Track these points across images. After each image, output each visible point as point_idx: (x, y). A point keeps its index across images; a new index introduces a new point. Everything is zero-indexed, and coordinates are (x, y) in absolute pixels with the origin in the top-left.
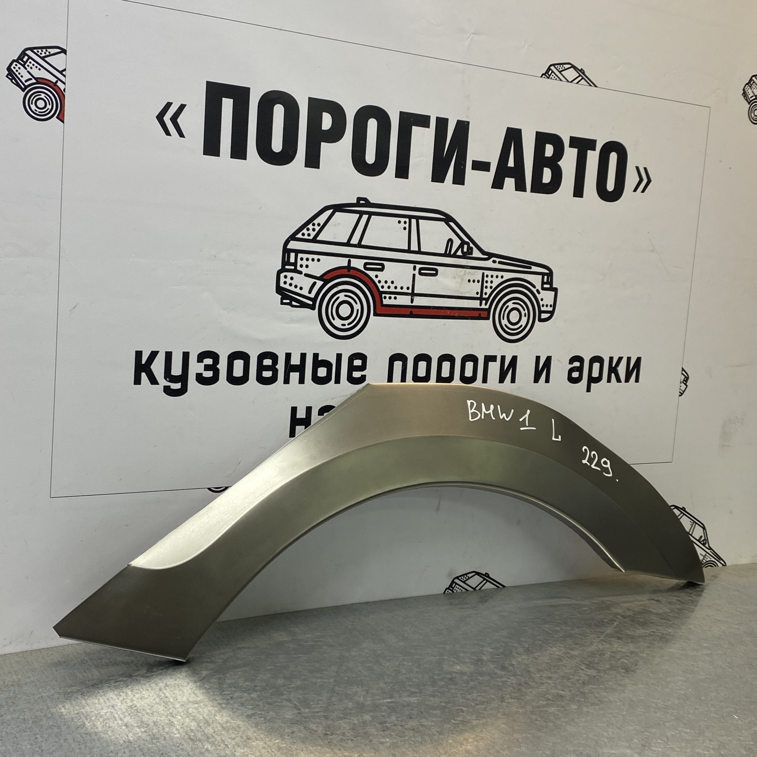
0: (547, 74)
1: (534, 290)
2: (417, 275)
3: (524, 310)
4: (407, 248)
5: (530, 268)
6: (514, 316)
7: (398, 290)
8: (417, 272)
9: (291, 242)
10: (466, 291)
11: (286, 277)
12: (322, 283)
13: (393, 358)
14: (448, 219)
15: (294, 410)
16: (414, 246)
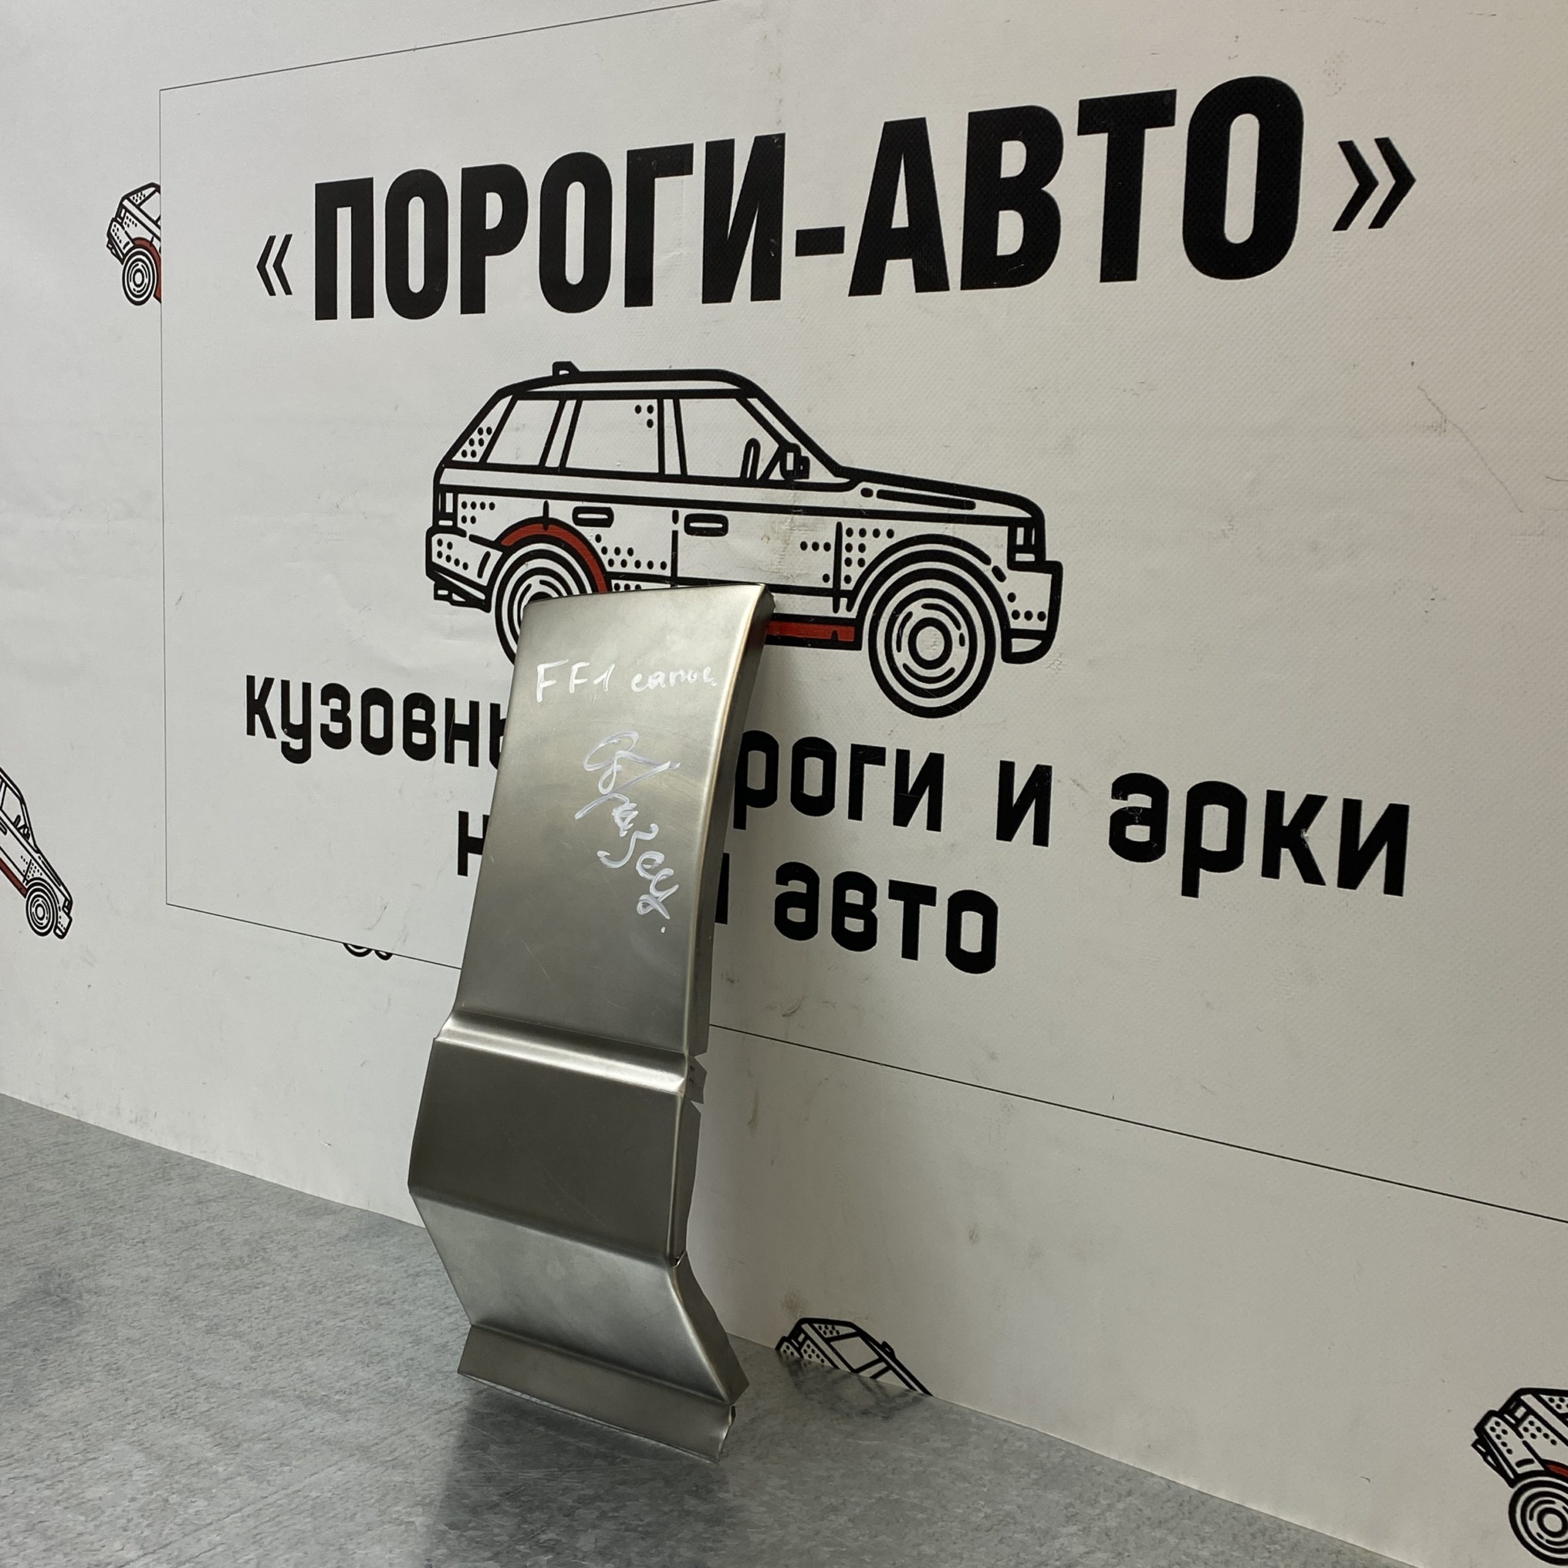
1: (987, 570)
2: (682, 535)
3: (958, 627)
4: (657, 471)
7: (644, 570)
8: (680, 526)
9: (446, 470)
10: (798, 572)
11: (440, 543)
12: (500, 554)
15: (463, 817)
16: (672, 467)
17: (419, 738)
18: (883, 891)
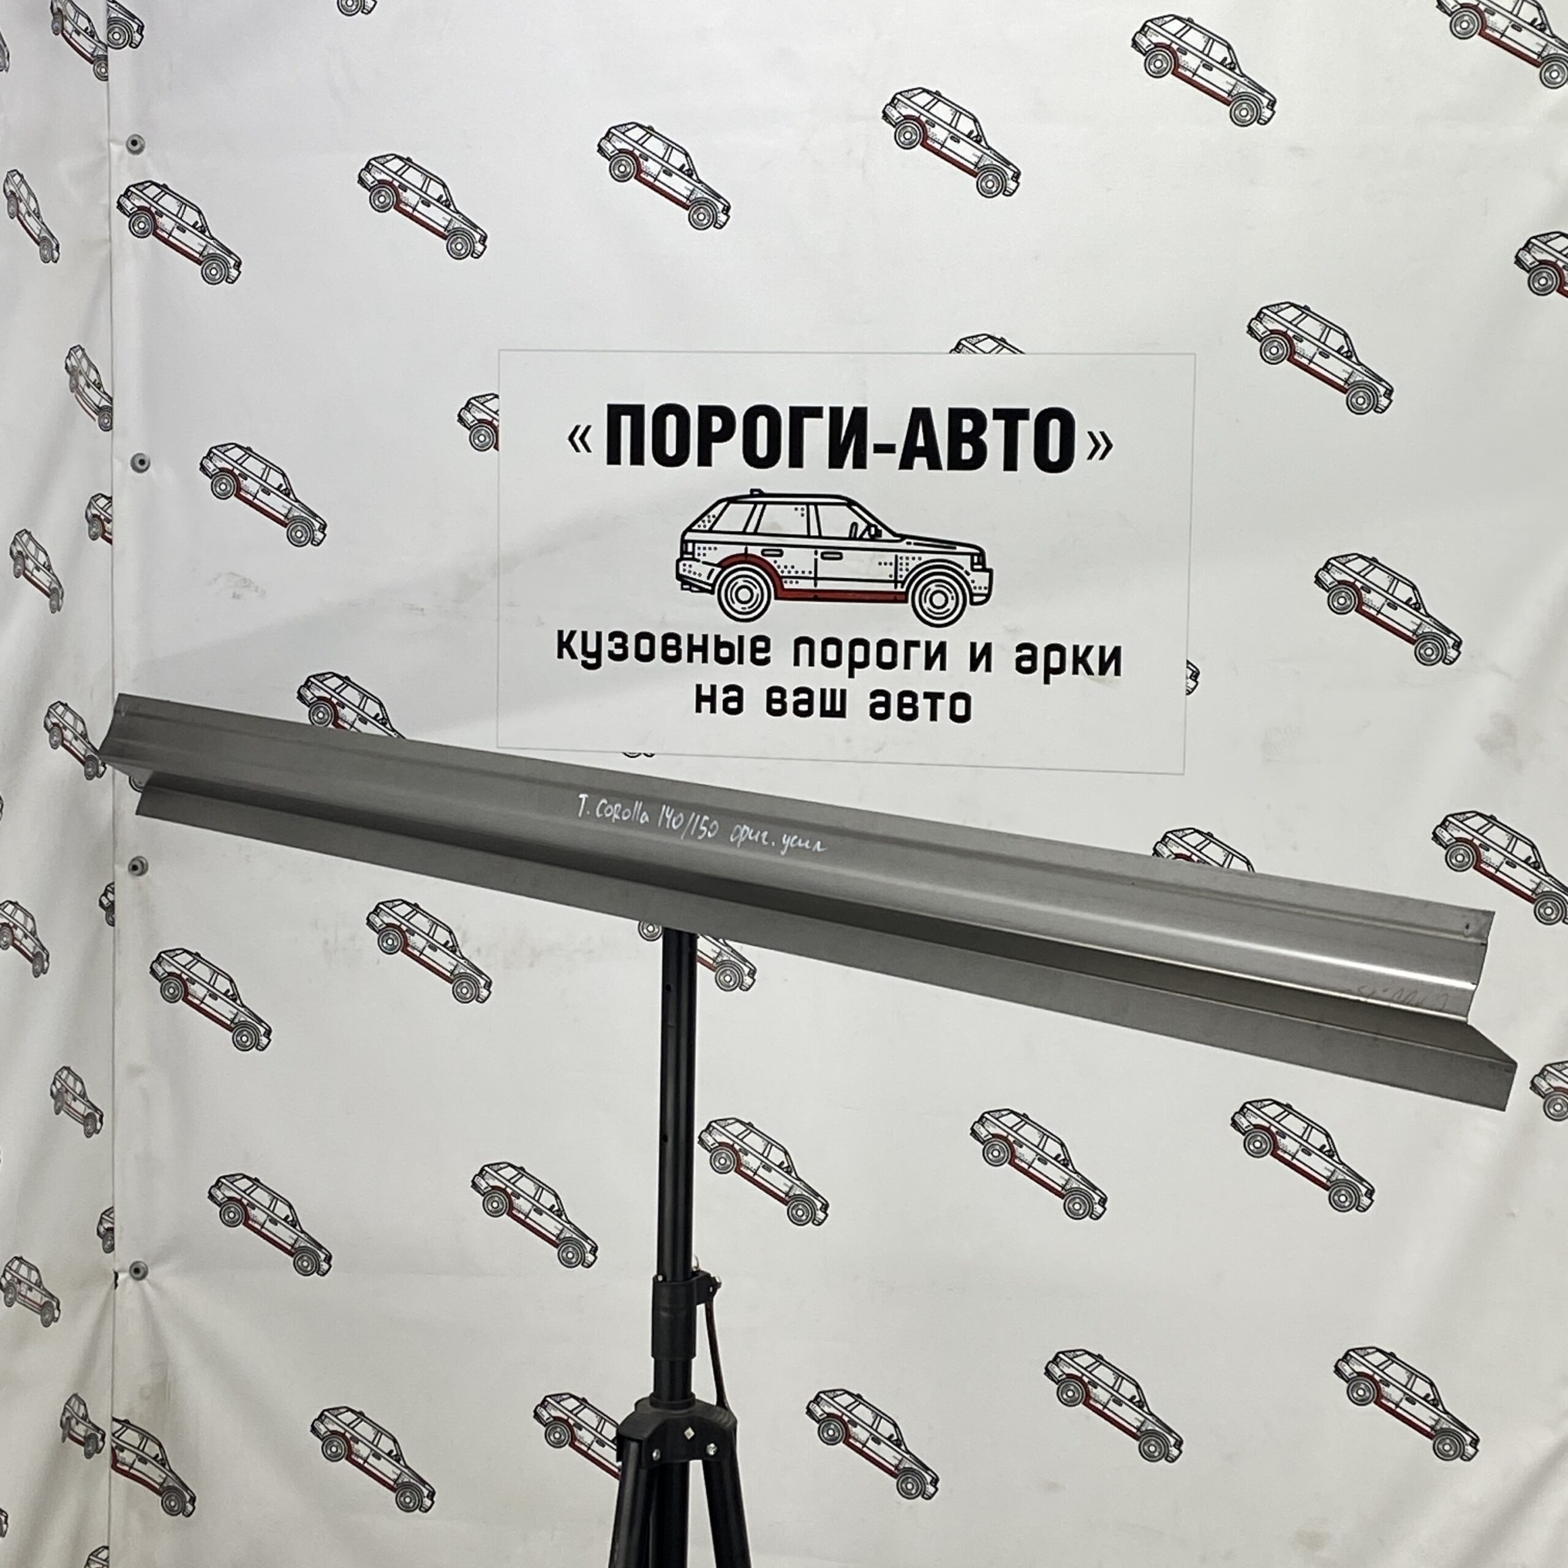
0: (957, 349)
1: (962, 572)
2: (820, 560)
3: (951, 592)
4: (806, 533)
5: (955, 548)
6: (939, 600)
7: (800, 574)
8: (819, 556)
9: (688, 533)
10: (878, 574)
11: (684, 565)
12: (719, 569)
13: (799, 641)
14: (850, 503)
15: (699, 687)
16: (814, 532)
17: (672, 653)
18: (920, 696)
